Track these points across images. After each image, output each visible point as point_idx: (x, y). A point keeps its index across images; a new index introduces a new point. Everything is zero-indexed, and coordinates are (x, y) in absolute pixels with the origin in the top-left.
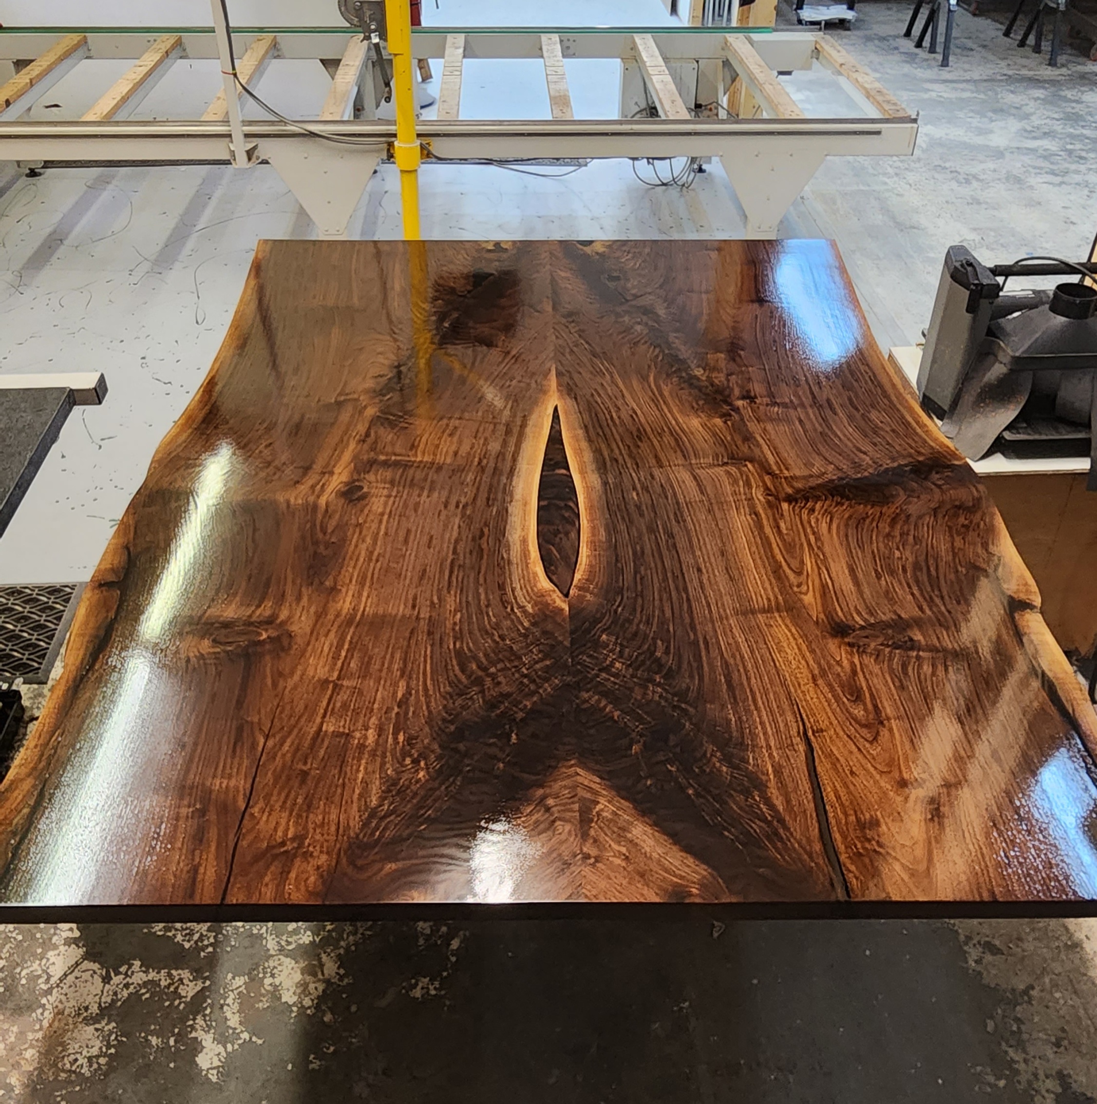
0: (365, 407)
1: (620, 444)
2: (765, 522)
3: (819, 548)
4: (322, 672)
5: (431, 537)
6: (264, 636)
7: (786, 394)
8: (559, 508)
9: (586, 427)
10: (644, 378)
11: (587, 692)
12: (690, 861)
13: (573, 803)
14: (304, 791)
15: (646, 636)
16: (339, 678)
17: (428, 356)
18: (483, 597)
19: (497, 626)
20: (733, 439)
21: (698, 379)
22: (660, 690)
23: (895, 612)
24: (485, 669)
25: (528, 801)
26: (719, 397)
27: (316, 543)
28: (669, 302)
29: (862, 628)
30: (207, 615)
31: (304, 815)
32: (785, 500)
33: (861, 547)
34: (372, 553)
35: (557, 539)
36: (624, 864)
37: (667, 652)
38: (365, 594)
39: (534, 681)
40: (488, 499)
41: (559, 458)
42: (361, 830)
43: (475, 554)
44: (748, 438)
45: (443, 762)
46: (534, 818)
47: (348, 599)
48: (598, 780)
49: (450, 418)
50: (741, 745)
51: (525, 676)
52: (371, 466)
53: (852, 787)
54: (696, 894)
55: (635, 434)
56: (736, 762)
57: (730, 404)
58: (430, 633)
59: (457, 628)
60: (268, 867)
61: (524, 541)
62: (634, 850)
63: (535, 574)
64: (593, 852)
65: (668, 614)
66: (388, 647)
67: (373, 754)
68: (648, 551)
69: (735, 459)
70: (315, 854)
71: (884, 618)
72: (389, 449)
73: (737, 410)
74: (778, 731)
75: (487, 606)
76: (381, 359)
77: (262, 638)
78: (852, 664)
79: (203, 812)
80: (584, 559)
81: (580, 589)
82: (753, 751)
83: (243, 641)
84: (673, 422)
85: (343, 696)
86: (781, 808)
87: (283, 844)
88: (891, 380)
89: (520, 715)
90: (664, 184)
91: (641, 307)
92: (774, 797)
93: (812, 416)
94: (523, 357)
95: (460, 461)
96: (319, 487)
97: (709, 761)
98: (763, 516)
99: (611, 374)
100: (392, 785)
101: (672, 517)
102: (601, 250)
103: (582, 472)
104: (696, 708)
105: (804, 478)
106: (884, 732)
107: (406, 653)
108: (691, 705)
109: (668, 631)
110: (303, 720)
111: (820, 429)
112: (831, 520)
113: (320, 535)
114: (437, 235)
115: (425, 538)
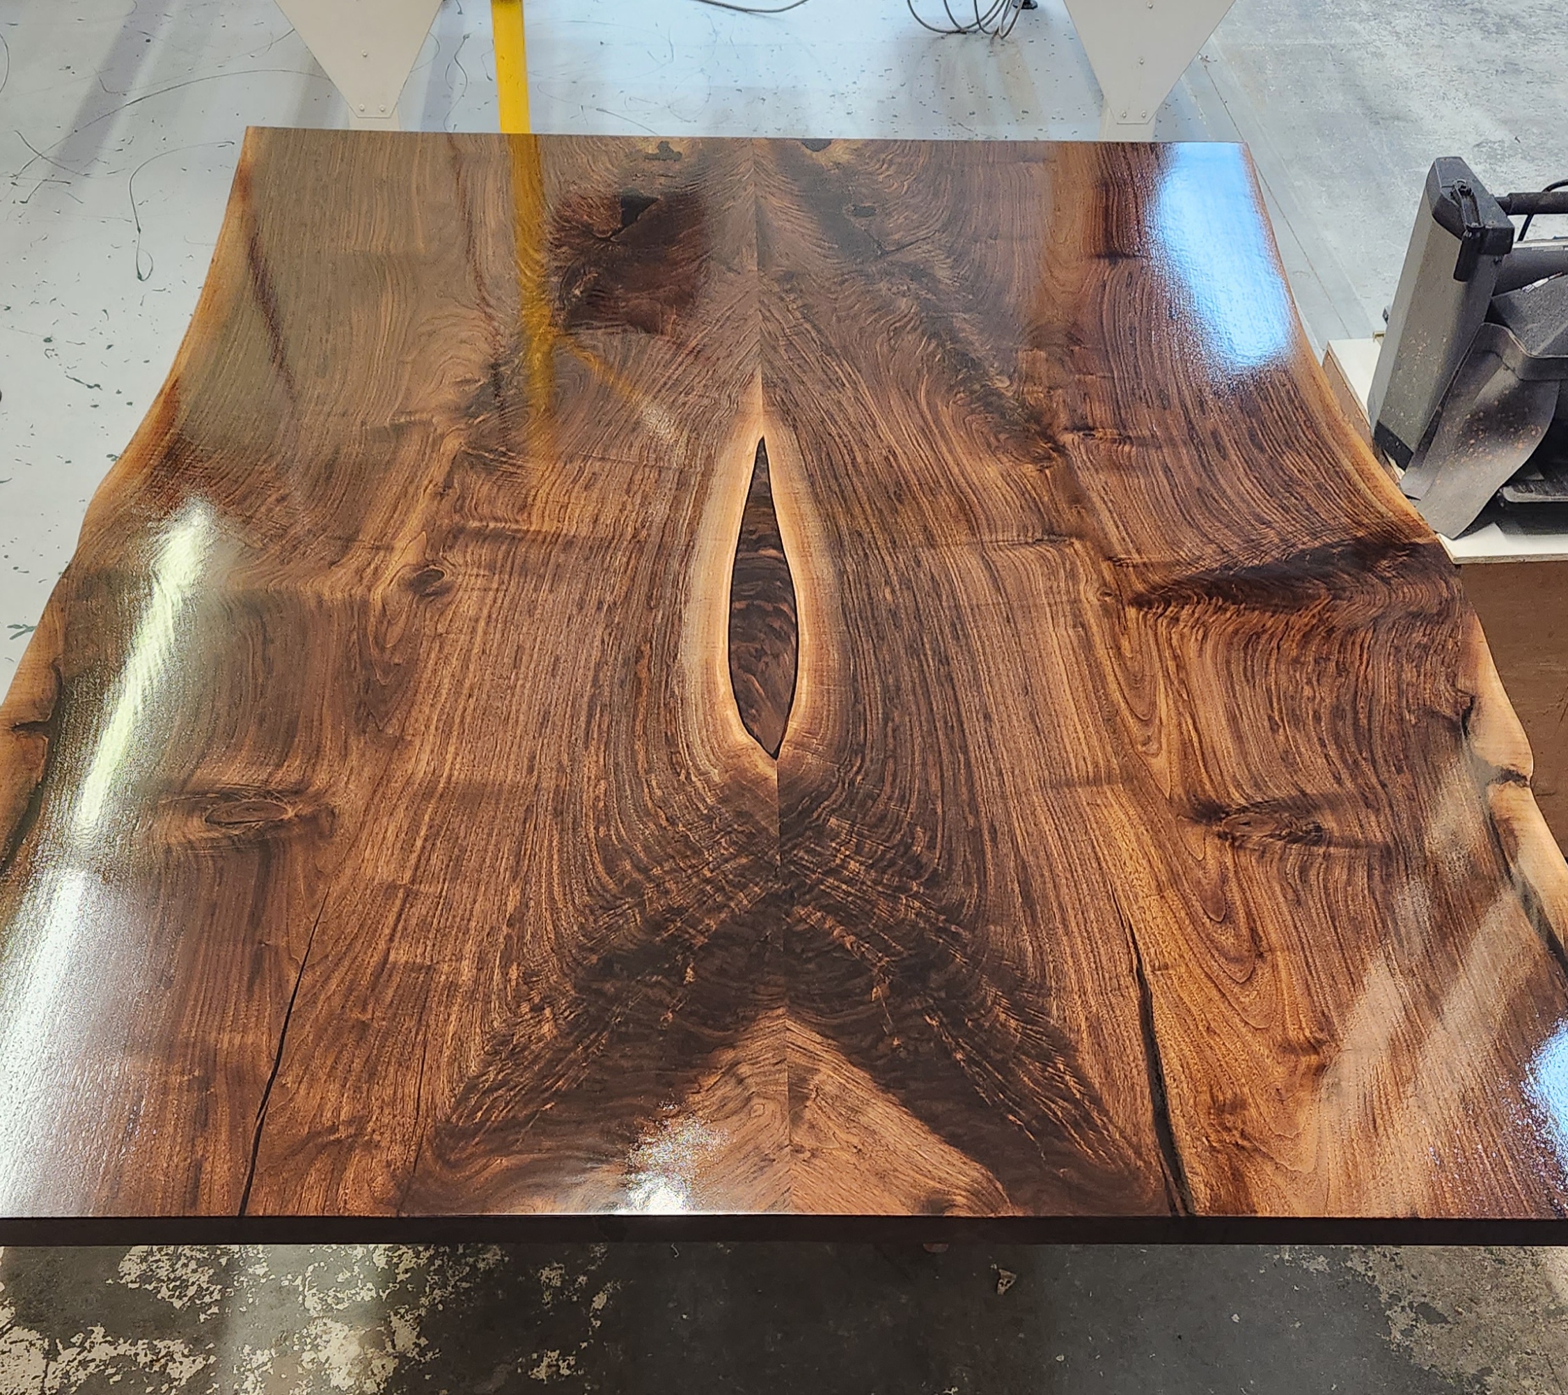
0: (442, 436)
1: (867, 507)
2: (1097, 639)
3: (1182, 682)
4: (385, 872)
5: (557, 659)
6: (291, 813)
7: (1146, 422)
8: (764, 613)
9: (811, 476)
10: (909, 394)
11: (805, 906)
12: (955, 1156)
13: (780, 1071)
14: (362, 1053)
15: (898, 822)
16: (413, 882)
17: (545, 348)
18: (641, 756)
19: (664, 803)
20: (1052, 500)
21: (1000, 396)
22: (917, 904)
23: (1296, 785)
24: (645, 871)
25: (710, 1068)
26: (1034, 427)
27: (368, 665)
28: (957, 257)
29: (1244, 810)
30: (194, 778)
31: (365, 1087)
32: (1131, 604)
33: (1249, 679)
34: (461, 682)
35: (762, 665)
36: (853, 1160)
37: (931, 846)
38: (451, 749)
39: (720, 889)
40: (650, 598)
41: (764, 529)
42: (454, 1111)
43: (627, 687)
44: (1078, 498)
45: (579, 1011)
46: (719, 1093)
47: (425, 757)
48: (818, 1038)
49: (586, 458)
50: (1041, 989)
51: (707, 881)
52: (455, 537)
53: (1208, 1052)
54: (962, 1207)
55: (892, 490)
56: (1030, 1014)
57: (1051, 439)
58: (558, 813)
59: (601, 804)
60: (311, 1163)
61: (708, 667)
62: (870, 1140)
63: (725, 722)
64: (809, 1142)
65: (935, 785)
66: (490, 835)
67: (471, 996)
68: (906, 685)
69: (1053, 534)
70: (383, 1144)
71: (1278, 794)
72: (485, 510)
73: (1060, 449)
74: (1099, 967)
75: (647, 772)
76: (465, 352)
77: (286, 817)
78: (1222, 864)
79: (205, 1083)
80: (804, 697)
81: (798, 745)
82: (1058, 997)
83: (256, 821)
84: (956, 470)
85: (419, 910)
86: (1096, 1082)
87: (333, 1129)
88: (1322, 400)
89: (700, 940)
90: (960, 31)
91: (908, 265)
92: (1087, 1065)
93: (1186, 461)
94: (708, 352)
95: (601, 532)
96: (369, 571)
97: (990, 1010)
98: (1095, 629)
99: (855, 384)
100: (502, 1044)
101: (947, 630)
102: (845, 158)
103: (804, 554)
104: (973, 931)
105: (1167, 566)
106: (1264, 972)
107: (520, 843)
108: (964, 928)
109: (934, 812)
110: (358, 945)
111: (1197, 484)
112: (1205, 636)
113: (375, 652)
114: (558, 122)
115: (548, 660)
